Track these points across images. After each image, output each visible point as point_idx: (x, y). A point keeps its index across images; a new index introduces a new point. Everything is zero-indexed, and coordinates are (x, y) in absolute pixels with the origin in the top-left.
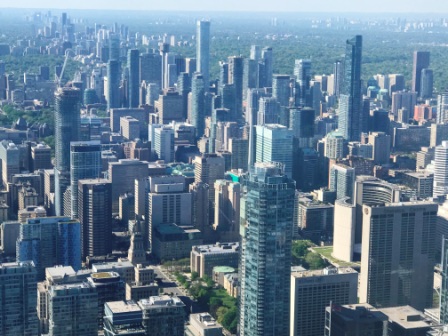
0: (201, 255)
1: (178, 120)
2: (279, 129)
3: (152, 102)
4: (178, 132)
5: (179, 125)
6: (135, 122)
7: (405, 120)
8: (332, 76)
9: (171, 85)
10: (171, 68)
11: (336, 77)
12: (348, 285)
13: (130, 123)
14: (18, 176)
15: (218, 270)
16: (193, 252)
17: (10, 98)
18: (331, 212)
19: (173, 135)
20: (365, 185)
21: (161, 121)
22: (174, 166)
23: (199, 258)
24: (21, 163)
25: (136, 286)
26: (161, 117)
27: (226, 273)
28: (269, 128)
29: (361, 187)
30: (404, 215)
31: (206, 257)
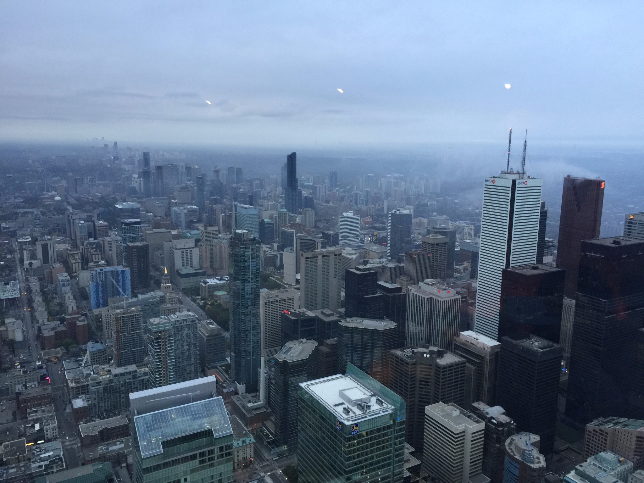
0: (206, 285)
1: (189, 204)
5: (189, 207)
12: (293, 299)
14: (88, 241)
15: (216, 293)
18: (281, 256)
20: (301, 239)
23: (205, 287)
24: (89, 233)
27: (222, 295)
29: (299, 241)
30: (324, 256)
31: (209, 286)
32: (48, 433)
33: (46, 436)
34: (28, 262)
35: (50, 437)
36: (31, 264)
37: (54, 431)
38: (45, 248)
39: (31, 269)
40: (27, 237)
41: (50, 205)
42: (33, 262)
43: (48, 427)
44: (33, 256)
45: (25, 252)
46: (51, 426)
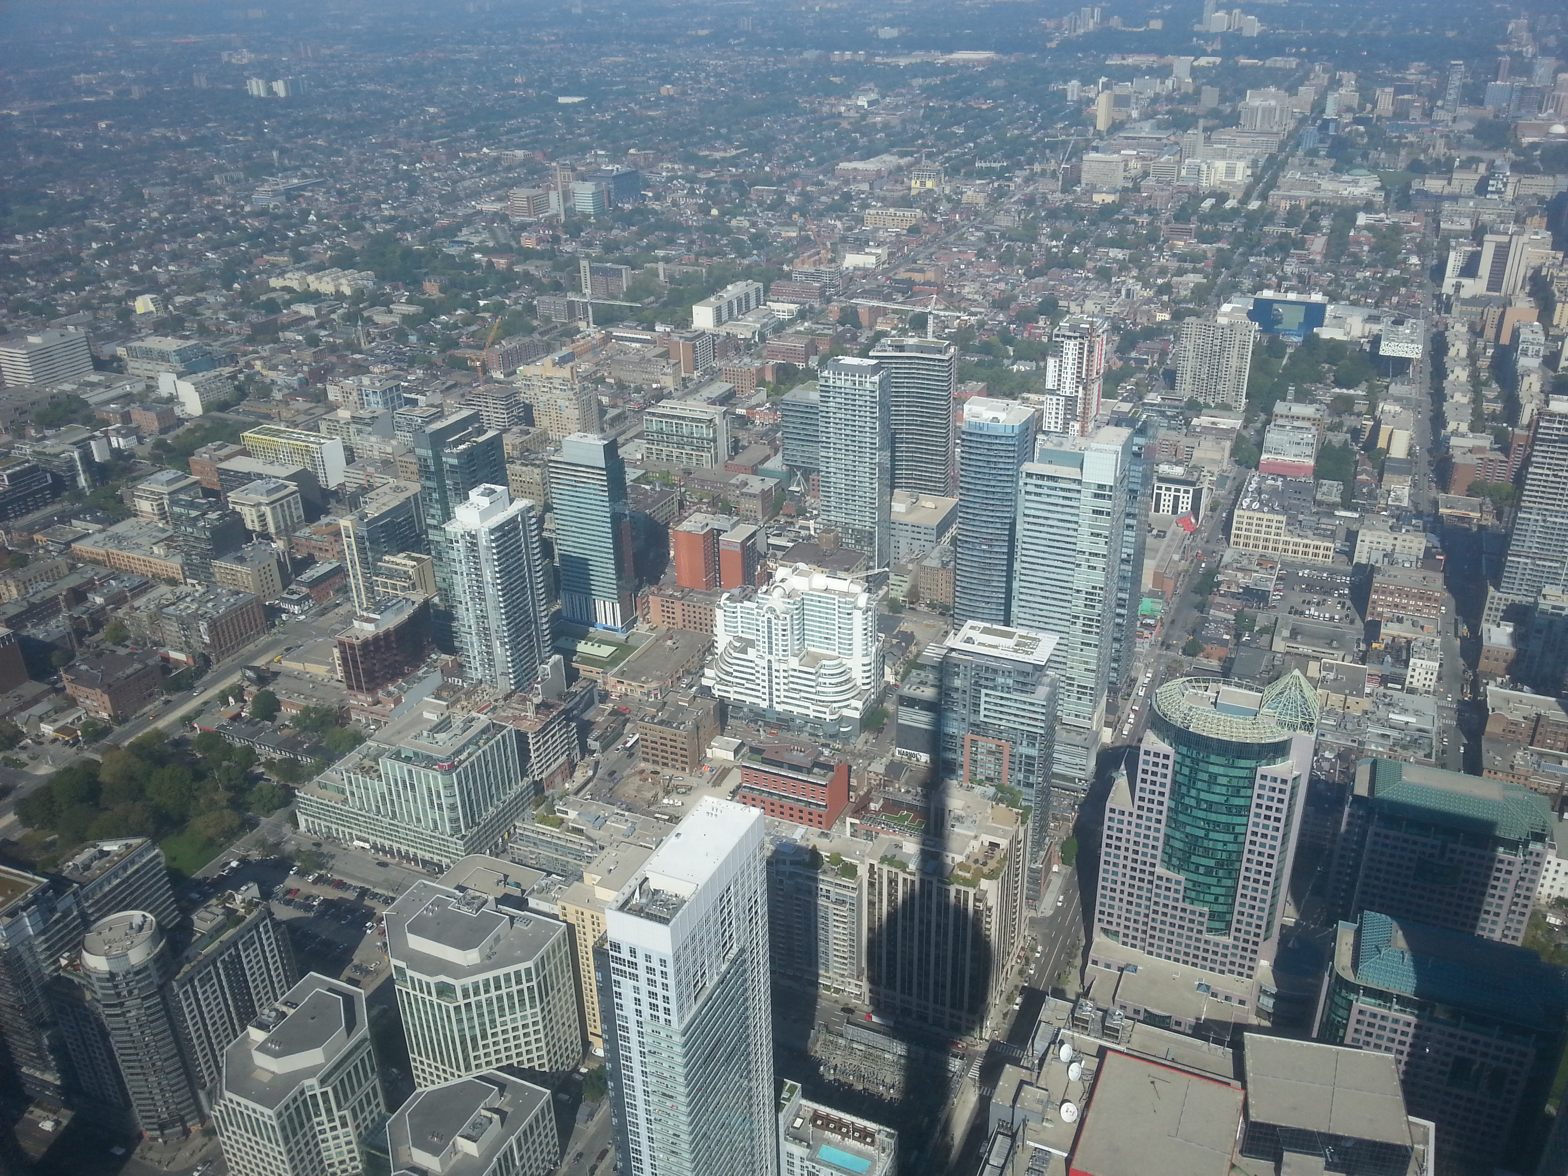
32: (1416, 674)
33: (1408, 679)
34: (1454, 281)
35: (1415, 684)
36: (1458, 287)
37: (1429, 676)
38: (1502, 254)
39: (1458, 299)
40: (1463, 220)
41: (1534, 146)
42: (1466, 282)
43: (1419, 662)
44: (1470, 269)
45: (1452, 255)
46: (1425, 663)
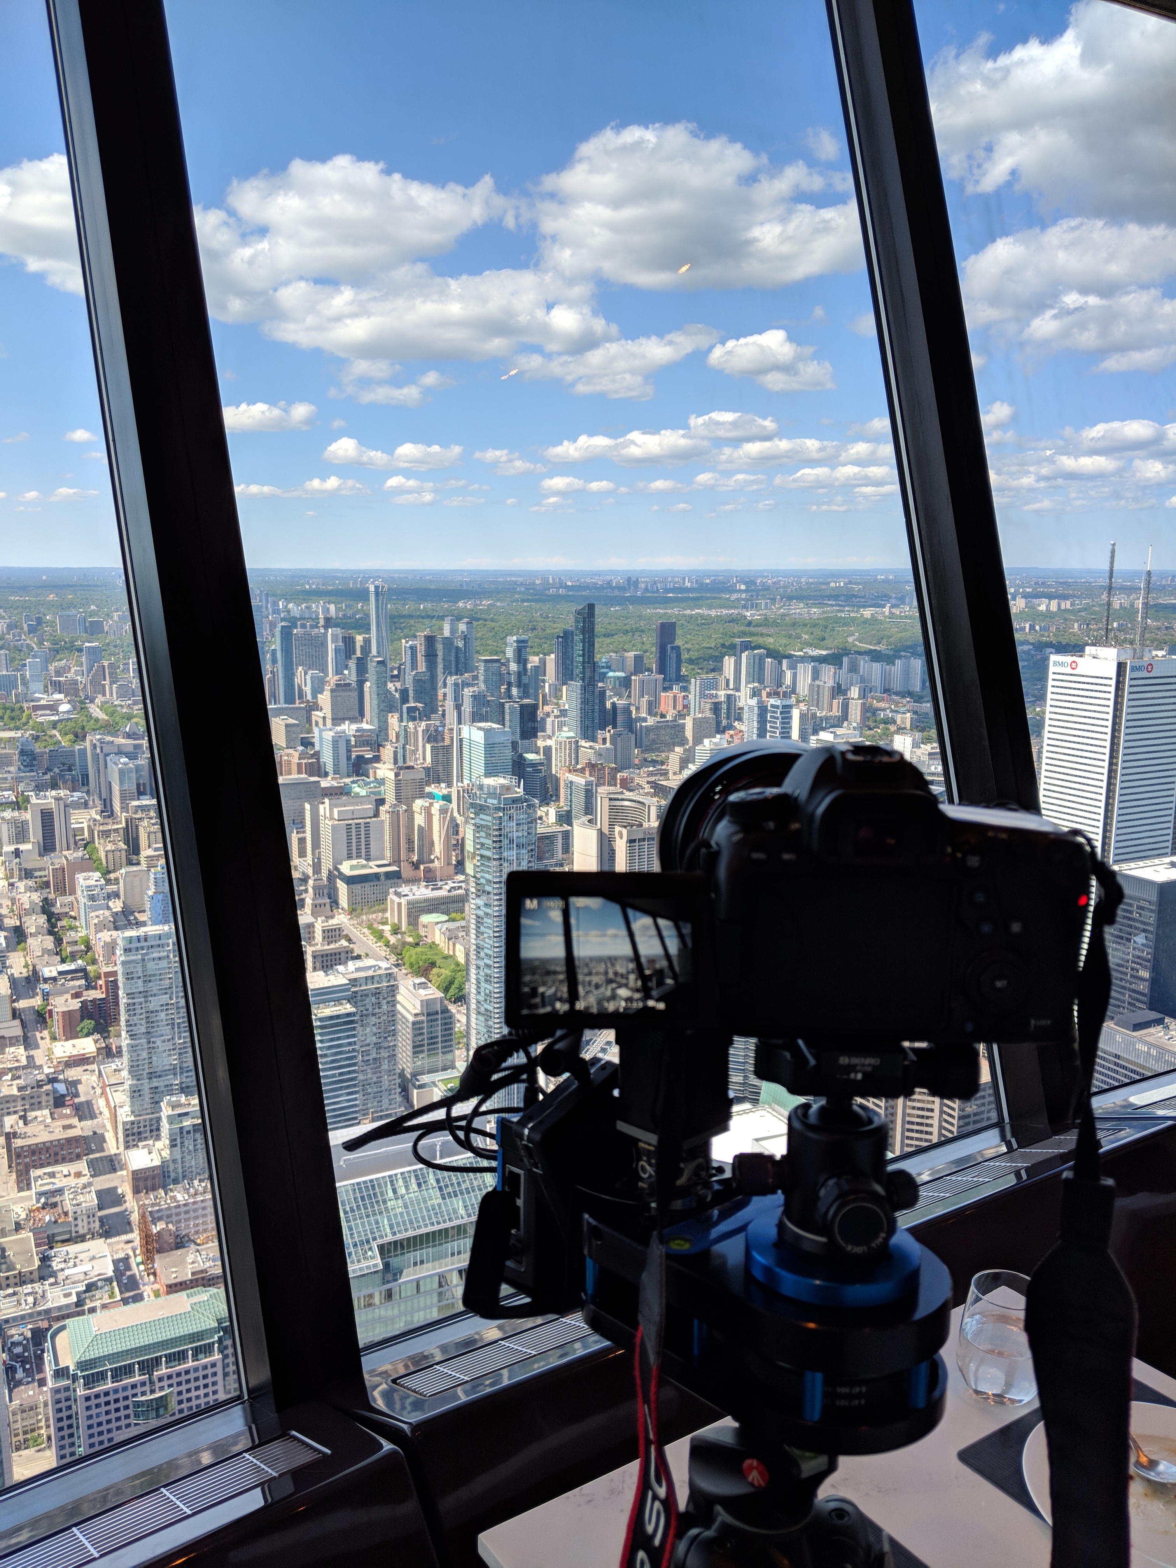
0: (403, 901)
1: (353, 720)
2: (492, 729)
3: (315, 697)
4: (354, 736)
5: (354, 727)
6: (294, 725)
7: (650, 713)
8: (553, 656)
9: (338, 672)
10: (337, 650)
11: (557, 658)
13: (287, 726)
15: (425, 919)
16: (392, 896)
17: (111, 694)
18: (567, 837)
19: (348, 741)
20: (610, 799)
21: (329, 722)
22: (353, 782)
23: (399, 904)
24: (138, 785)
25: (319, 947)
26: (329, 716)
27: (437, 923)
28: (480, 729)
29: (606, 802)
31: (409, 903)
32: (79, 1221)
33: (74, 1230)
34: (12, 848)
35: (82, 1231)
36: (17, 853)
37: (92, 1219)
38: (47, 821)
40: (6, 794)
41: (51, 722)
42: (22, 847)
43: (78, 1209)
44: (22, 836)
45: (4, 827)
46: (84, 1207)
